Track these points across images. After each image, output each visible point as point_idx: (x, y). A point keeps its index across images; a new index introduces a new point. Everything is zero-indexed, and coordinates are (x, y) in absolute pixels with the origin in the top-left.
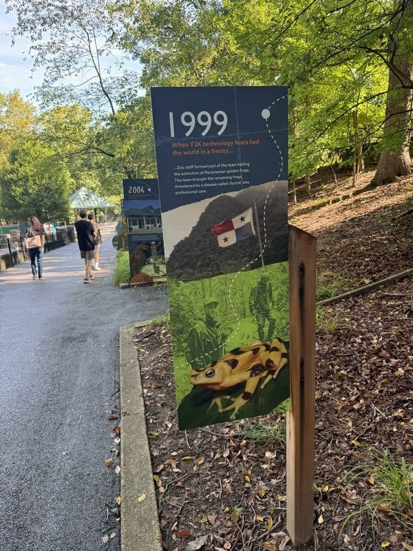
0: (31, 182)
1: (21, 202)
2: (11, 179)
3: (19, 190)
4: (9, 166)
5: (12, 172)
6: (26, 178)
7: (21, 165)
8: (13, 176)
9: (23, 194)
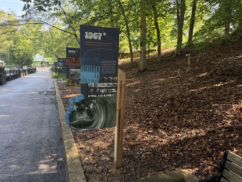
0: (21, 52)
1: (17, 58)
2: (14, 50)
3: (17, 54)
4: (13, 45)
5: (14, 47)
6: (19, 50)
7: (18, 46)
8: (15, 49)
9: (17, 55)
